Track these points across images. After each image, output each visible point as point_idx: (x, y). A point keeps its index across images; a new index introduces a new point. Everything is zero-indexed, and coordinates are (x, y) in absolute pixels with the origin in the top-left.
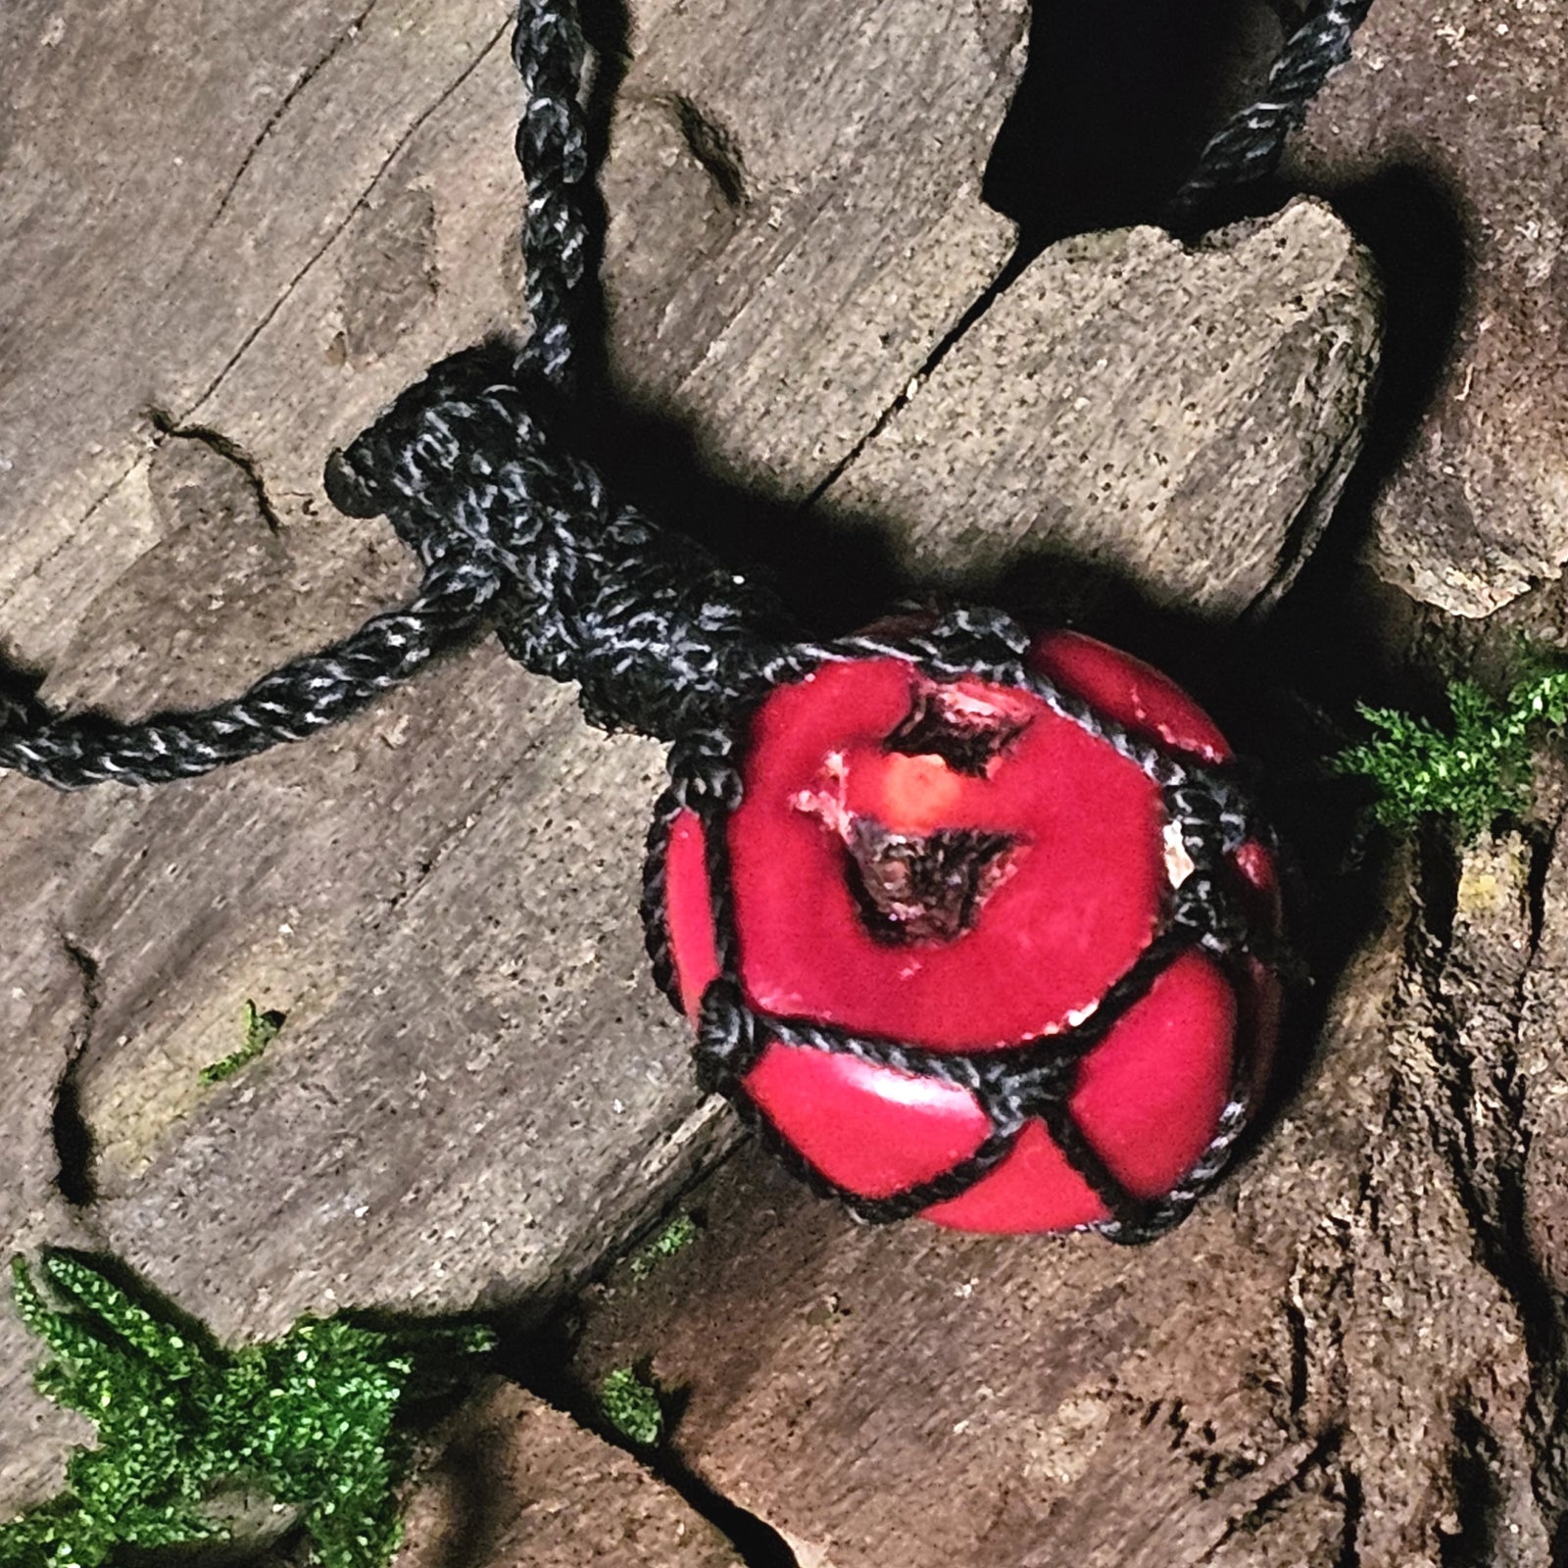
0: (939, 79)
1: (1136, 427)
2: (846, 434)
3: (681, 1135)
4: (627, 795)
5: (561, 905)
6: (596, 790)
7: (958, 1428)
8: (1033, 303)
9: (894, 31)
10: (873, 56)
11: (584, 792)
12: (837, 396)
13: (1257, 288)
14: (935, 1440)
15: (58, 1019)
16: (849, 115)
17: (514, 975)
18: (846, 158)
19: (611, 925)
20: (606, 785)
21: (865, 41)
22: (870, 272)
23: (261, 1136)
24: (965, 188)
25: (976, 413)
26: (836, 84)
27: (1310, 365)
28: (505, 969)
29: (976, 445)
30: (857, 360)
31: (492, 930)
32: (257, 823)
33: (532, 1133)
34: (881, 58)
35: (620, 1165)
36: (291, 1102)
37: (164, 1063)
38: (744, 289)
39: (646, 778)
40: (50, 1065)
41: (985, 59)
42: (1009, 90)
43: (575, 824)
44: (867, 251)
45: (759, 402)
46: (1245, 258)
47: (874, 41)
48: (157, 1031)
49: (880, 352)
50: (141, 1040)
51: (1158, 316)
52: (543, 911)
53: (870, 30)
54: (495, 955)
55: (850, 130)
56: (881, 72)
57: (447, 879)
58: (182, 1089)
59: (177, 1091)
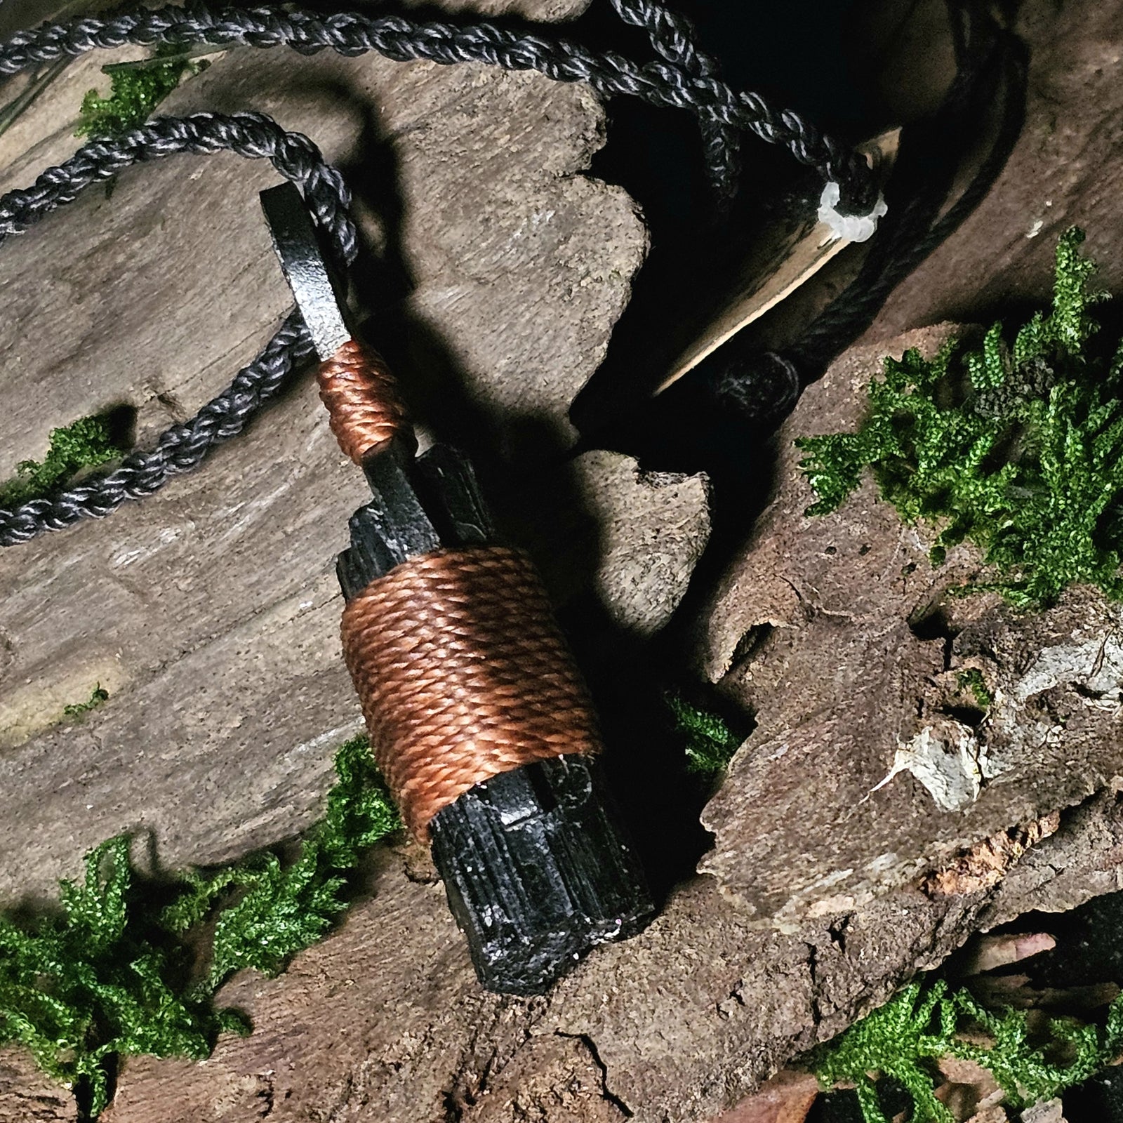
0: (552, 352)
3: (246, 827)
4: (290, 650)
5: (238, 694)
6: (277, 643)
9: (539, 320)
10: (524, 328)
11: (271, 642)
16: (505, 354)
17: (202, 720)
19: (253, 712)
20: (282, 642)
21: (523, 320)
23: (66, 751)
26: (504, 336)
28: (201, 715)
31: (201, 694)
32: (111, 603)
33: (176, 800)
34: (528, 332)
35: (209, 832)
36: (81, 741)
37: (50, 697)
39: (300, 646)
41: (578, 349)
42: (592, 368)
43: (260, 656)
46: (658, 496)
47: (529, 321)
48: (49, 681)
50: (39, 683)
52: (229, 693)
53: (528, 316)
54: (199, 706)
55: (504, 362)
56: (527, 337)
57: (191, 661)
58: (57, 711)
59: (54, 711)
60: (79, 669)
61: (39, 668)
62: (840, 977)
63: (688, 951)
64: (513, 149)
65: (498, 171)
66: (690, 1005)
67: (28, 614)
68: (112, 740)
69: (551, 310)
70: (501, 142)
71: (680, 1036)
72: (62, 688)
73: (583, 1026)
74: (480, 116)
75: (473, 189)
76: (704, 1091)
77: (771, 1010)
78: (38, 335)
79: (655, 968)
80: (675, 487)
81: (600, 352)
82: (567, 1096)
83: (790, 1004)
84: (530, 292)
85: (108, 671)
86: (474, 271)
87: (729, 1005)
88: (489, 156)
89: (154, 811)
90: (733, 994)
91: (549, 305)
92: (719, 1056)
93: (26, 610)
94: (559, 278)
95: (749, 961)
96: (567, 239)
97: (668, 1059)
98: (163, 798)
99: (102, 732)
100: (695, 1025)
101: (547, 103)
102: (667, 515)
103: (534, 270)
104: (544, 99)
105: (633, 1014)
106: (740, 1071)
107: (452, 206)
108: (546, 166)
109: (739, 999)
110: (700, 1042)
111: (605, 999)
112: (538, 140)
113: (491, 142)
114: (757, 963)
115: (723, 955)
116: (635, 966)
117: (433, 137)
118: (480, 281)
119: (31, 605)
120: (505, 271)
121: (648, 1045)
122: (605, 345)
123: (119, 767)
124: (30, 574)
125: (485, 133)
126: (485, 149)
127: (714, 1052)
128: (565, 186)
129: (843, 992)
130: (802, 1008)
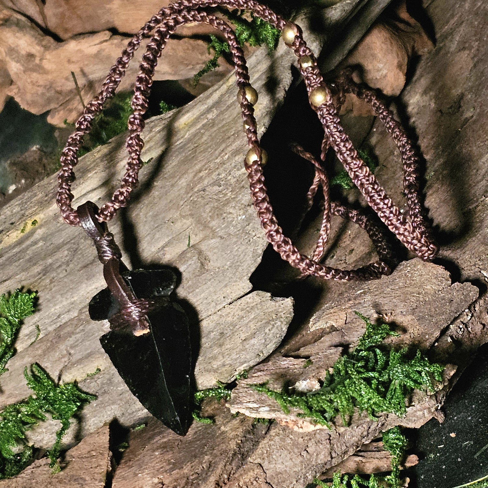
0: (244, 259)
1: (248, 326)
2: (213, 310)
7: (140, 475)
8: (248, 300)
9: (240, 250)
10: (235, 252)
12: (213, 304)
13: (275, 310)
14: (136, 475)
15: (63, 360)
18: (227, 267)
21: (235, 250)
22: (226, 286)
24: (245, 278)
25: (232, 314)
26: (229, 255)
27: (271, 326)
29: (230, 319)
30: (219, 299)
33: (123, 403)
36: (92, 385)
37: (82, 371)
38: (204, 283)
40: (61, 367)
41: (252, 259)
42: (257, 265)
44: (226, 282)
45: (201, 301)
46: (277, 304)
47: (237, 250)
48: (82, 366)
49: (223, 299)
50: (79, 366)
51: (261, 309)
53: (236, 248)
55: (229, 263)
56: (236, 255)
58: (84, 376)
59: (83, 376)
60: (92, 361)
61: (80, 361)
62: (339, 444)
63: (291, 436)
64: (233, 197)
65: (228, 203)
66: (292, 453)
67: (76, 344)
68: (103, 384)
69: (244, 247)
70: (229, 195)
71: (289, 463)
72: (86, 368)
73: (259, 461)
74: (222, 187)
75: (220, 209)
76: (297, 481)
77: (317, 455)
78: (80, 257)
79: (281, 442)
80: (282, 302)
81: (259, 260)
82: (255, 482)
83: (323, 453)
84: (237, 241)
85: (101, 363)
86: (219, 235)
87: (304, 453)
88: (225, 199)
89: (116, 406)
90: (305, 450)
91: (243, 245)
92: (301, 469)
93: (76, 342)
94: (247, 237)
95: (310, 439)
96: (249, 224)
97: (285, 471)
98: (119, 402)
99: (99, 381)
100: (294, 460)
101: (243, 183)
102: (280, 310)
103: (238, 234)
104: (242, 181)
105: (274, 457)
106: (308, 475)
107: (213, 214)
108: (243, 202)
109: (307, 451)
110: (295, 465)
111: (265, 452)
112: (240, 194)
113: (226, 195)
114: (313, 440)
115: (302, 438)
116: (275, 441)
117: (207, 193)
118: (221, 237)
119: (78, 340)
120: (230, 234)
121: (279, 466)
122: (261, 257)
123: (105, 392)
124: (78, 330)
125: (224, 192)
126: (224, 197)
127: (300, 469)
128: (248, 208)
129: (340, 449)
130: (327, 454)
